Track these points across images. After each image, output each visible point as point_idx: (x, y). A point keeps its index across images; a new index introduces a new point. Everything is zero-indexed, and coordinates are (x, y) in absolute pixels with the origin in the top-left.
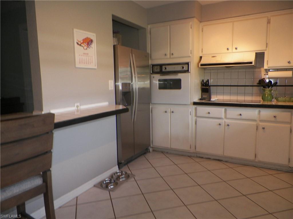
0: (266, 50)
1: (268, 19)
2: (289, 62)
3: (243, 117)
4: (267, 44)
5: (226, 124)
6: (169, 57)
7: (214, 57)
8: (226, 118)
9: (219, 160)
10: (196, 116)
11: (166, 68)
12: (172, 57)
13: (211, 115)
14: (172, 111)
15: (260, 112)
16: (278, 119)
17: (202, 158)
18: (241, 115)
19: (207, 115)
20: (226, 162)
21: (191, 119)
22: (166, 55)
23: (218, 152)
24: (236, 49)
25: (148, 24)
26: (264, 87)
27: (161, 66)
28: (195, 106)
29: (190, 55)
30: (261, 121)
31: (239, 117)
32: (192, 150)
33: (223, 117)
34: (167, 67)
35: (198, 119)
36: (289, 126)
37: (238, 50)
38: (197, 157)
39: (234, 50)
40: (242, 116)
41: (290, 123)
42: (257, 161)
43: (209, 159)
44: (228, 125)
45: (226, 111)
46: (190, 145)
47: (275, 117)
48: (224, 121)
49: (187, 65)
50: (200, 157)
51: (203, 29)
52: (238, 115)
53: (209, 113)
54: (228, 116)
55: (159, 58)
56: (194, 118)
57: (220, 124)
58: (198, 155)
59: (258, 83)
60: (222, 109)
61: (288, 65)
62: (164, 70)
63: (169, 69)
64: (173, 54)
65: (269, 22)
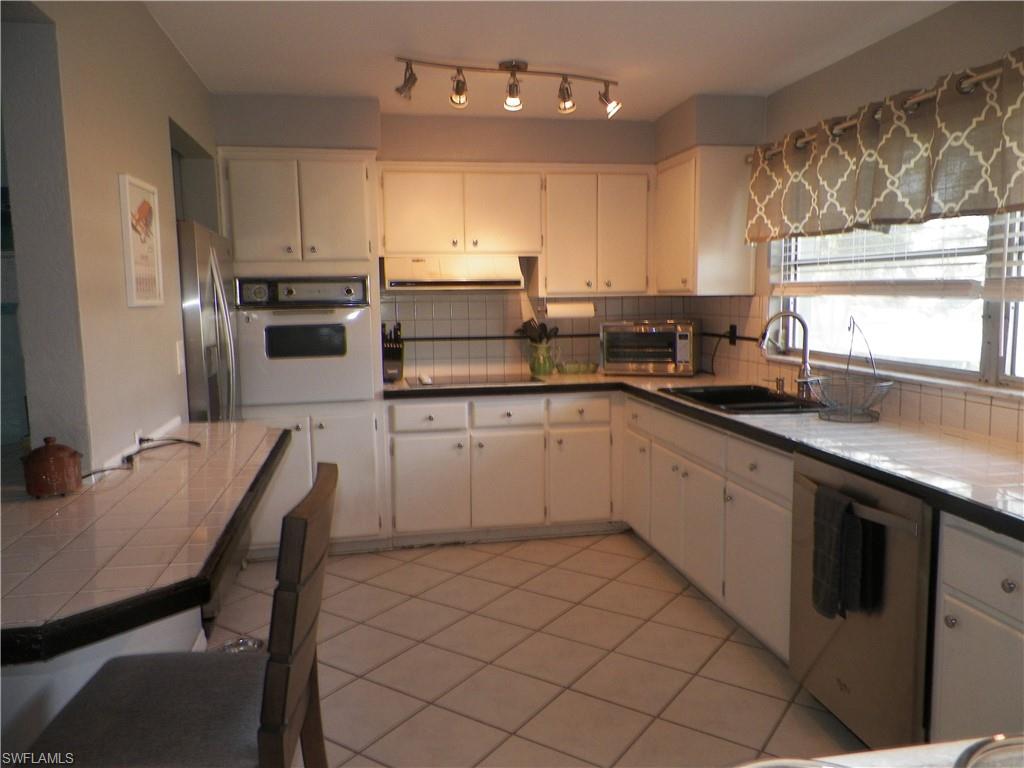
0: (540, 252)
1: (542, 181)
2: (588, 284)
3: (514, 419)
4: (542, 237)
5: (475, 442)
6: (301, 258)
7: (418, 261)
8: (472, 425)
9: (456, 544)
10: (392, 428)
11: (290, 292)
12: (309, 255)
13: (434, 425)
14: (316, 422)
15: (548, 403)
16: (587, 417)
17: (411, 547)
18: (509, 415)
19: (425, 425)
20: (475, 543)
21: (379, 441)
22: (289, 249)
23: (455, 521)
24: (475, 243)
25: (217, 145)
26: (533, 340)
27: (272, 283)
28: (388, 403)
29: (368, 255)
30: (554, 425)
31: (505, 421)
32: (387, 531)
33: (467, 425)
34: (294, 287)
35: (400, 440)
36: (605, 429)
37: (480, 246)
38: (396, 549)
39: (470, 247)
40: (512, 418)
41: (608, 423)
42: (548, 523)
43: (431, 545)
44: (481, 446)
45: (471, 407)
46: (380, 519)
47: (581, 412)
48: (468, 436)
49: (359, 286)
50: (404, 548)
51: (382, 178)
52: (503, 416)
53: (431, 418)
54: (478, 422)
55: (263, 257)
56: (388, 437)
57: (460, 446)
58: (401, 543)
59: (518, 331)
60: (461, 405)
61: (585, 289)
62: (282, 296)
63: (301, 292)
64: (313, 249)
65: (543, 186)
